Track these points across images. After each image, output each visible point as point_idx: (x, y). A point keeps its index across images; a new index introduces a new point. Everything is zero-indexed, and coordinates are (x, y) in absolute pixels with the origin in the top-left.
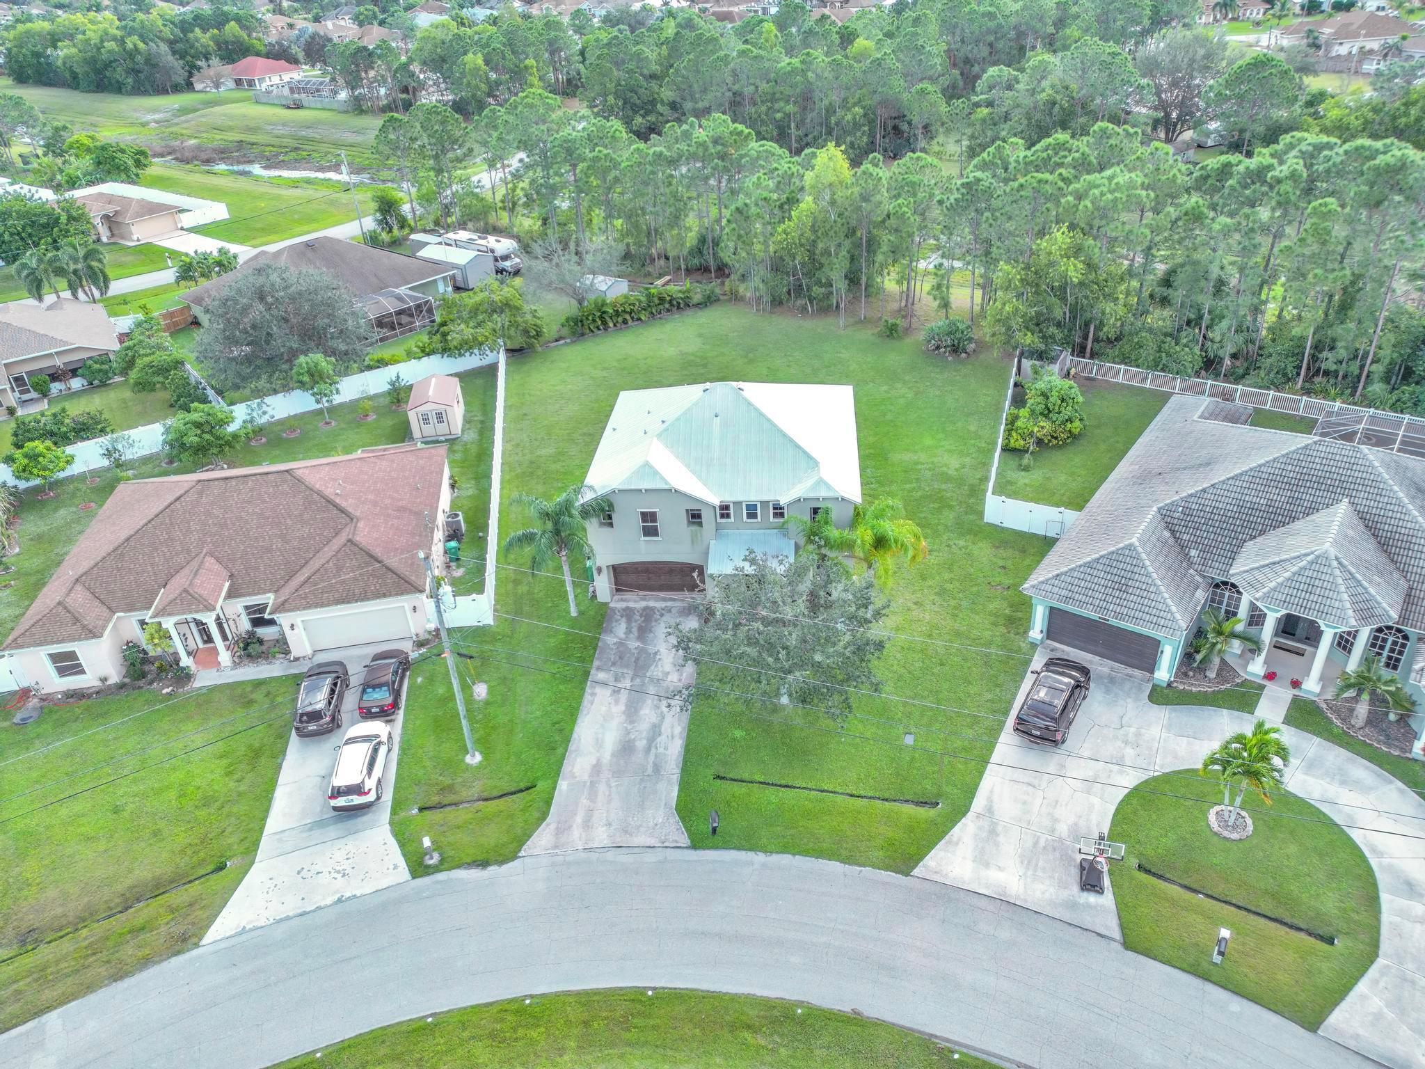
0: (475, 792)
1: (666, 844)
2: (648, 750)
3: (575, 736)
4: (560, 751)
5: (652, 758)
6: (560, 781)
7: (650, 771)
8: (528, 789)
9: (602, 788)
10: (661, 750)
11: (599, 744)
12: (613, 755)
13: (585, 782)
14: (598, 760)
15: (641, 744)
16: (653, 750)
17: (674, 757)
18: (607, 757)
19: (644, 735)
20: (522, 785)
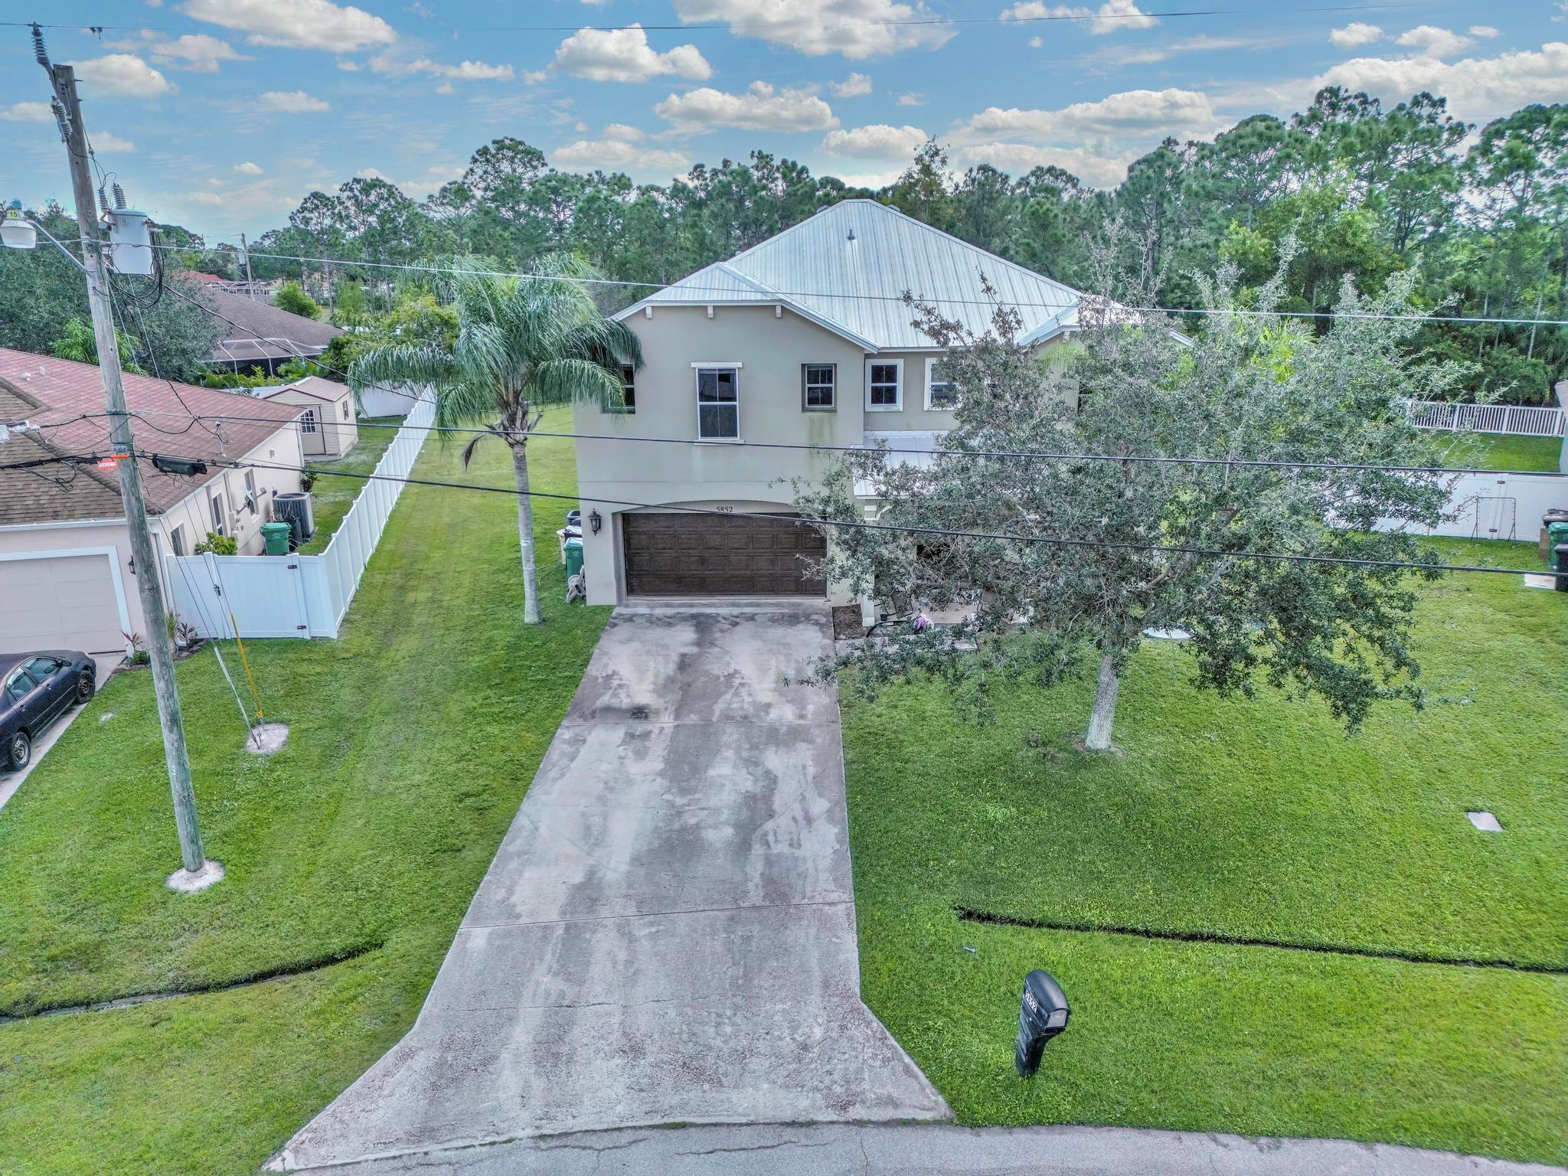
0: (167, 966)
1: (856, 1112)
2: (742, 847)
3: (522, 820)
4: (473, 854)
5: (756, 868)
6: (463, 928)
7: (755, 895)
8: (352, 953)
9: (605, 943)
10: (781, 848)
11: (592, 836)
12: (636, 860)
13: (547, 928)
14: (591, 874)
15: (720, 835)
16: (758, 849)
17: (825, 864)
18: (616, 865)
19: (725, 815)
20: (336, 944)
